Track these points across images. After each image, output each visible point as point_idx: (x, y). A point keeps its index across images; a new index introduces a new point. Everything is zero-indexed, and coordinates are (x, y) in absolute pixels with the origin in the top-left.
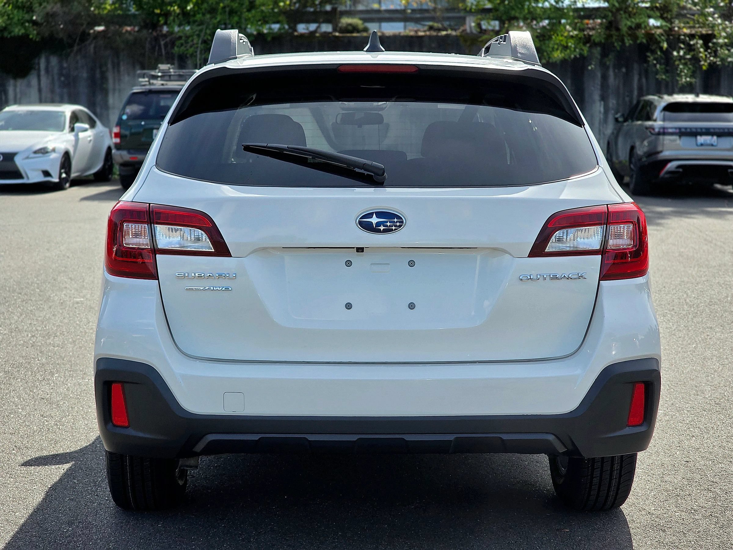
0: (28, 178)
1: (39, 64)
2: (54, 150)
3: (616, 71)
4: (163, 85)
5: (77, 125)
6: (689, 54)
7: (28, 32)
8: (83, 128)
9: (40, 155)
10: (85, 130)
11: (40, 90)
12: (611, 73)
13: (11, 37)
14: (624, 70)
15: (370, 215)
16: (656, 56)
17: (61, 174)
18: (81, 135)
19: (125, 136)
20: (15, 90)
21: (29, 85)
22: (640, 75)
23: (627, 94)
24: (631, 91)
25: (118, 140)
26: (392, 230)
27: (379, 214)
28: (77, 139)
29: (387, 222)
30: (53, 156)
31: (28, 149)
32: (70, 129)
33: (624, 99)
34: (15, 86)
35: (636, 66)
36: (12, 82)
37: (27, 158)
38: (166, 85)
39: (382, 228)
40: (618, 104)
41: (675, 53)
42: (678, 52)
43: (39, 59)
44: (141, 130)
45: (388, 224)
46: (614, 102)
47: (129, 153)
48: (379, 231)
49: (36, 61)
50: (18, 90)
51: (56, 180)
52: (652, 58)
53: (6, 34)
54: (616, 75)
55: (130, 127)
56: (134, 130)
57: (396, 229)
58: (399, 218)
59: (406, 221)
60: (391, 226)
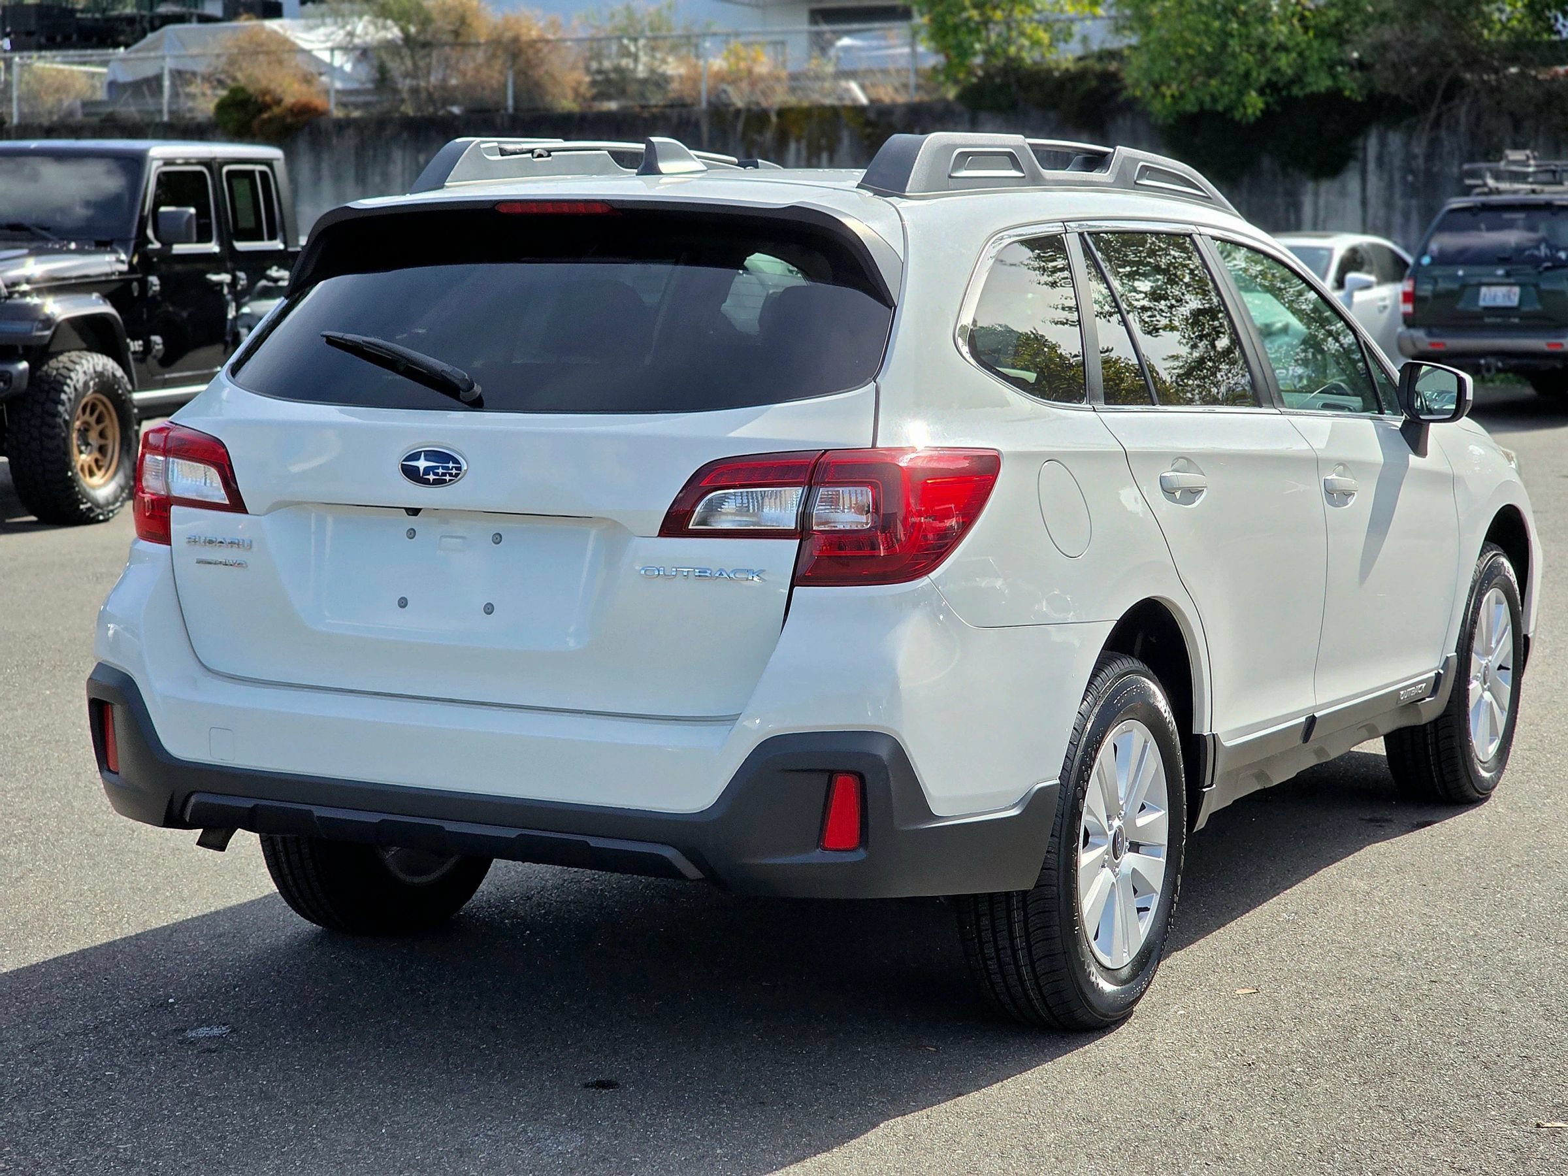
1: (1365, 149)
4: (1534, 191)
5: (1351, 276)
7: (1341, 84)
8: (1361, 281)
10: (1367, 286)
11: (1364, 203)
13: (1306, 97)
15: (415, 457)
18: (1360, 296)
19: (1423, 299)
20: (1316, 203)
21: (1343, 193)
25: (1409, 308)
26: (444, 481)
27: (430, 455)
29: (438, 468)
32: (1335, 285)
34: (1316, 194)
36: (1310, 186)
38: (1542, 192)
43: (1366, 140)
44: (1455, 286)
47: (1430, 334)
48: (426, 482)
49: (1360, 143)
50: (1322, 202)
53: (1296, 91)
55: (1435, 281)
56: (1443, 286)
57: (450, 480)
58: (456, 461)
59: (465, 467)
60: (444, 474)
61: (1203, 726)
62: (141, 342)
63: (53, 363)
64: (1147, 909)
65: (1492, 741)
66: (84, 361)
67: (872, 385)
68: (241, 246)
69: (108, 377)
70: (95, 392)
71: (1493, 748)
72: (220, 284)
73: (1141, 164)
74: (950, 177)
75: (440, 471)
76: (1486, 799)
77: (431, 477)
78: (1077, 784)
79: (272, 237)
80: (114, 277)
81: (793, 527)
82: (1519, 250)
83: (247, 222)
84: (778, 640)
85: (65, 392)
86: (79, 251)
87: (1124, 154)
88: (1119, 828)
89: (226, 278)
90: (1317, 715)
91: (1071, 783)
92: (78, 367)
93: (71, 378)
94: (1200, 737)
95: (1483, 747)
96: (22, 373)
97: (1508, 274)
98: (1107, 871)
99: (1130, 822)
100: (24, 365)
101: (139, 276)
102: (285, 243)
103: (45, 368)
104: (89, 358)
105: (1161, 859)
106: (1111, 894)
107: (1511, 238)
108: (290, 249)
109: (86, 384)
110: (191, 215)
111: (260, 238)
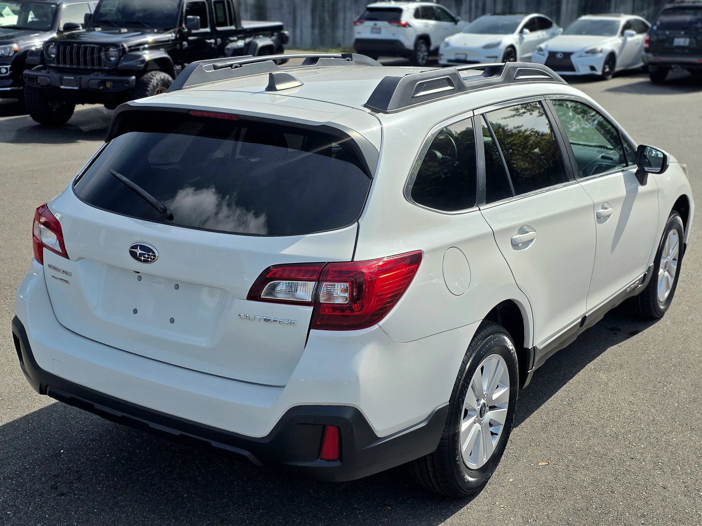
0: (579, 71)
2: (601, 51)
5: (628, 32)
8: (631, 34)
9: (590, 54)
15: (135, 247)
17: (604, 68)
18: (629, 39)
19: (653, 42)
25: (646, 45)
26: (148, 261)
27: (143, 248)
28: (624, 42)
29: (145, 254)
30: (600, 55)
31: (581, 51)
32: (621, 34)
37: (581, 56)
44: (665, 38)
47: (654, 55)
48: (140, 260)
51: (599, 72)
55: (657, 35)
56: (661, 37)
57: (151, 261)
58: (153, 252)
59: (157, 255)
60: (148, 258)
61: (529, 345)
62: (180, 66)
63: (146, 76)
64: (497, 434)
65: (667, 291)
66: (157, 76)
67: (356, 224)
68: (219, 29)
69: (166, 81)
70: (161, 86)
71: (666, 294)
72: (211, 43)
73: (518, 69)
74: (413, 97)
75: (146, 256)
76: (662, 316)
77: (142, 258)
78: (460, 398)
79: (231, 25)
80: (170, 43)
81: (310, 300)
82: (690, 23)
83: (221, 20)
84: (303, 352)
85: (149, 87)
86: (158, 33)
87: (510, 66)
88: (484, 404)
89: (213, 41)
90: (587, 315)
91: (457, 397)
92: (154, 78)
93: (151, 82)
94: (527, 350)
95: (662, 294)
96: (133, 80)
97: (685, 34)
98: (477, 424)
99: (489, 398)
100: (134, 77)
101: (179, 42)
102: (236, 26)
103: (143, 78)
104: (159, 74)
105: (505, 409)
106: (479, 434)
107: (688, 18)
108: (238, 29)
109: (157, 84)
110: (198, 20)
111: (226, 25)
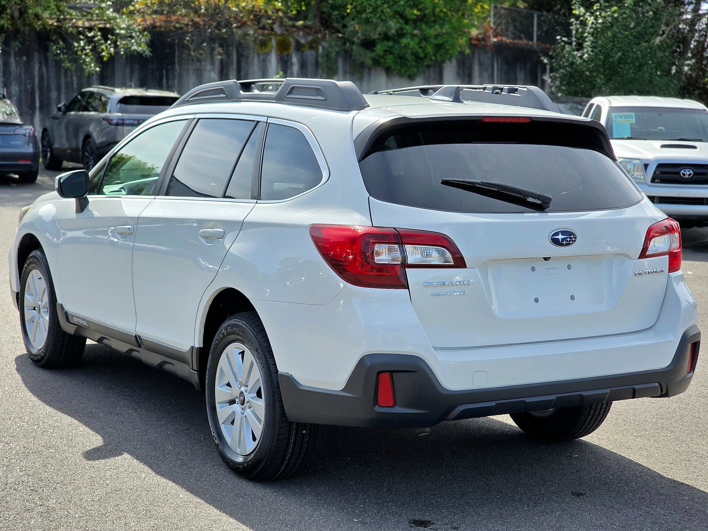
3: (18, 59)
6: (89, 46)
12: (12, 60)
14: (25, 58)
16: (59, 46)
22: (40, 63)
23: (28, 81)
24: (32, 78)
26: (570, 244)
33: (26, 85)
35: (36, 55)
39: (564, 242)
40: (20, 91)
41: (76, 44)
42: (79, 43)
45: (568, 239)
46: (17, 89)
52: (55, 47)
54: (17, 63)
59: (578, 237)
